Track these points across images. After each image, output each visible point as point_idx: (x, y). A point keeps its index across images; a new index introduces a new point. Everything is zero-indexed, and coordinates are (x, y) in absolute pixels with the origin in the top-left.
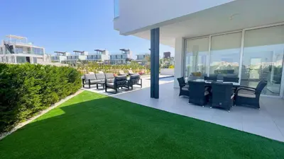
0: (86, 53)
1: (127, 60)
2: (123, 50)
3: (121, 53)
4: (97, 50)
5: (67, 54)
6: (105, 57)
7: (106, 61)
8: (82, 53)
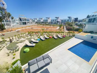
0: (43, 19)
1: (58, 22)
2: (56, 17)
3: (55, 19)
4: (47, 18)
5: (37, 19)
6: (49, 21)
7: (49, 22)
8: (42, 19)
